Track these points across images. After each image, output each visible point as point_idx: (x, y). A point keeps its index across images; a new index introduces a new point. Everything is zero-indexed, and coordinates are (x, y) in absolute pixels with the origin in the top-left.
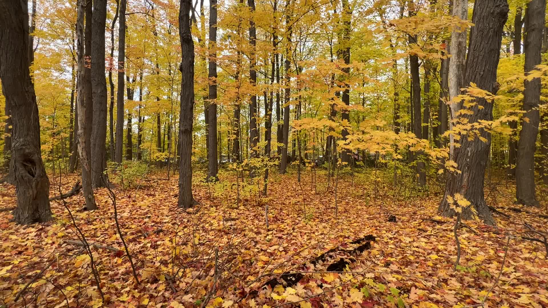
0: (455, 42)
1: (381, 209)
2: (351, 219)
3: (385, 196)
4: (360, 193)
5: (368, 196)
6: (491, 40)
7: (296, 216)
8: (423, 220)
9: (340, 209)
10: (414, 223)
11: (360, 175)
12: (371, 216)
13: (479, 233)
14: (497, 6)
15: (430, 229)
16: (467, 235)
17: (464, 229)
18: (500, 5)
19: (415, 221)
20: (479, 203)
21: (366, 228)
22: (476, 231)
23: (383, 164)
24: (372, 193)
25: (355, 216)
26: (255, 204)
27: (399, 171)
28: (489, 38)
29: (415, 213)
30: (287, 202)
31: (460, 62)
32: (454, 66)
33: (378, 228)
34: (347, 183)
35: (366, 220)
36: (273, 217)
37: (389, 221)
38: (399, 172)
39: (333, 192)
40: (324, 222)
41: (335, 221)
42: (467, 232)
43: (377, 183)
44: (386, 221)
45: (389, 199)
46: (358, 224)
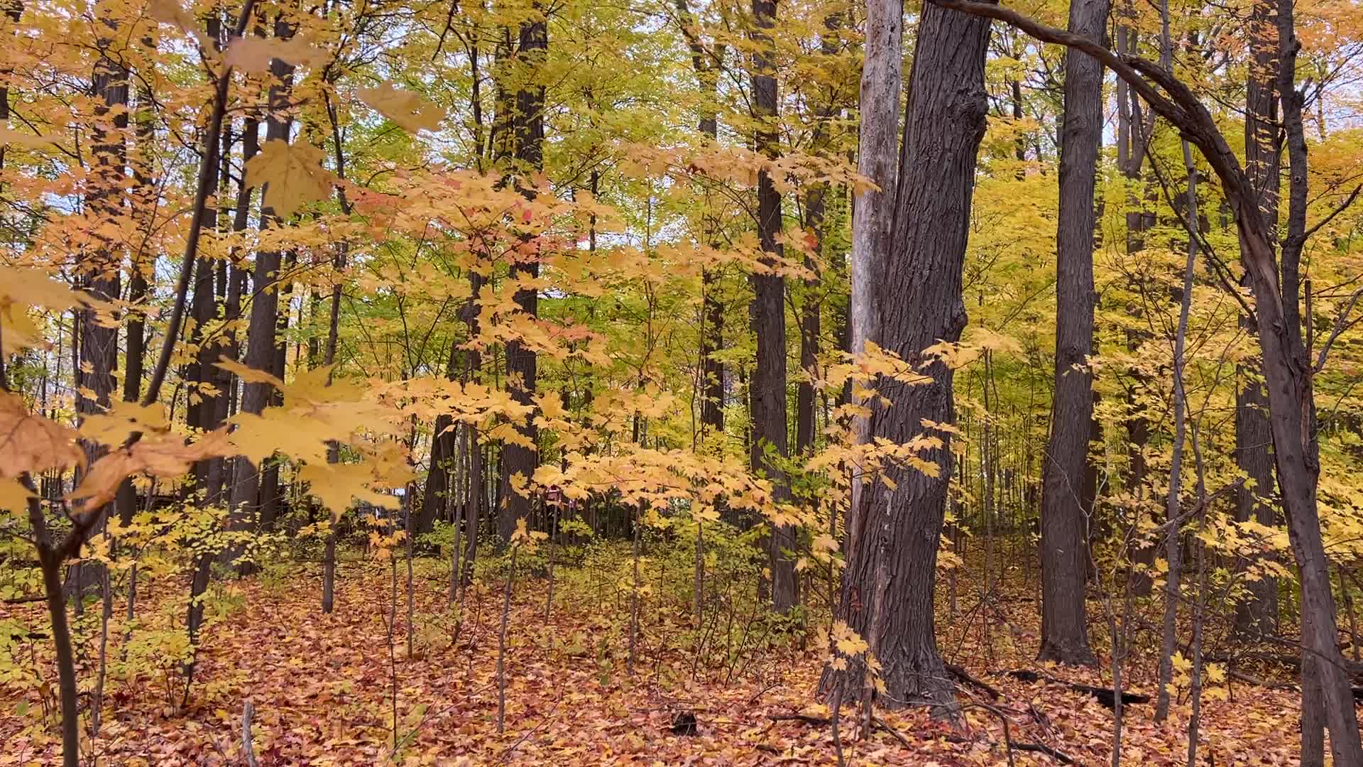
0: (869, 162)
1: (649, 697)
2: (552, 735)
3: (665, 653)
4: (579, 648)
5: (607, 655)
6: (947, 182)
7: (353, 742)
8: (775, 720)
9: (511, 707)
10: (748, 734)
11: (573, 575)
12: (619, 723)
13: (914, 743)
14: (960, 92)
15: (788, 743)
16: (883, 751)
17: (879, 735)
18: (967, 90)
19: (754, 725)
20: (922, 655)
21: (604, 758)
22: (907, 738)
23: (658, 530)
24: (618, 642)
25: (565, 728)
26: (168, 711)
27: (714, 555)
28: (944, 178)
29: (754, 703)
30: (298, 696)
31: (879, 223)
32: (865, 237)
33: (641, 755)
34: (527, 611)
35: (604, 734)
36: (262, 753)
37: (675, 732)
38: (711, 559)
39: (474, 648)
40: (462, 754)
41: (498, 748)
42: (886, 742)
43: (636, 604)
44: (666, 732)
45: (677, 665)
46: (576, 750)
